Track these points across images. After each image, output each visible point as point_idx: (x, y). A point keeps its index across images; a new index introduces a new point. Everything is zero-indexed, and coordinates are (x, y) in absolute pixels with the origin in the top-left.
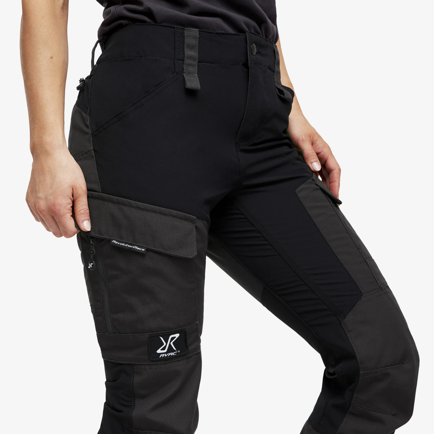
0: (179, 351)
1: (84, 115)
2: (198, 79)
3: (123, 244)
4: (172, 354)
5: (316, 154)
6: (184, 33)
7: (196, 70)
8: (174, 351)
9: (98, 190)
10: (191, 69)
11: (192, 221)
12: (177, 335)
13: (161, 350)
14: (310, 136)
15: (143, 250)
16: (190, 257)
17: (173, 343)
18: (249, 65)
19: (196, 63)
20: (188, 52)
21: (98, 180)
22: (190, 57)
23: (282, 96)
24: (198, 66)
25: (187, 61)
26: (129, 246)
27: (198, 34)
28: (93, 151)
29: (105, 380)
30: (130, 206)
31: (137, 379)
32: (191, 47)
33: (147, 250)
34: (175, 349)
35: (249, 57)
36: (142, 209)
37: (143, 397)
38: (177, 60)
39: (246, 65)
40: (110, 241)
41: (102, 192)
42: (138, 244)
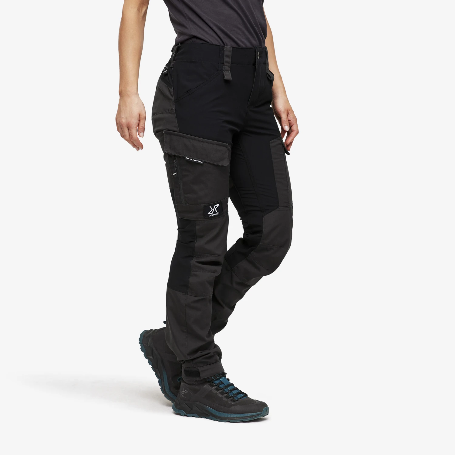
0: (219, 213)
1: (170, 89)
2: (230, 74)
3: (192, 160)
4: (216, 214)
5: (288, 121)
6: (224, 49)
7: (230, 69)
8: (216, 213)
9: (178, 131)
10: (227, 68)
11: (226, 147)
12: (218, 205)
13: (210, 213)
14: (287, 110)
15: (202, 162)
16: (226, 165)
17: (216, 209)
18: (256, 65)
19: (229, 65)
20: (227, 59)
21: (178, 126)
22: (227, 62)
23: (270, 78)
24: (231, 66)
25: (225, 64)
26: (194, 160)
27: (231, 49)
28: (174, 110)
29: (177, 228)
30: (195, 139)
31: (197, 227)
32: (228, 56)
33: (204, 162)
34: (217, 212)
35: (256, 60)
36: (201, 141)
37: (201, 237)
38: (221, 63)
39: (254, 64)
40: (185, 158)
41: (180, 132)
42: (199, 159)
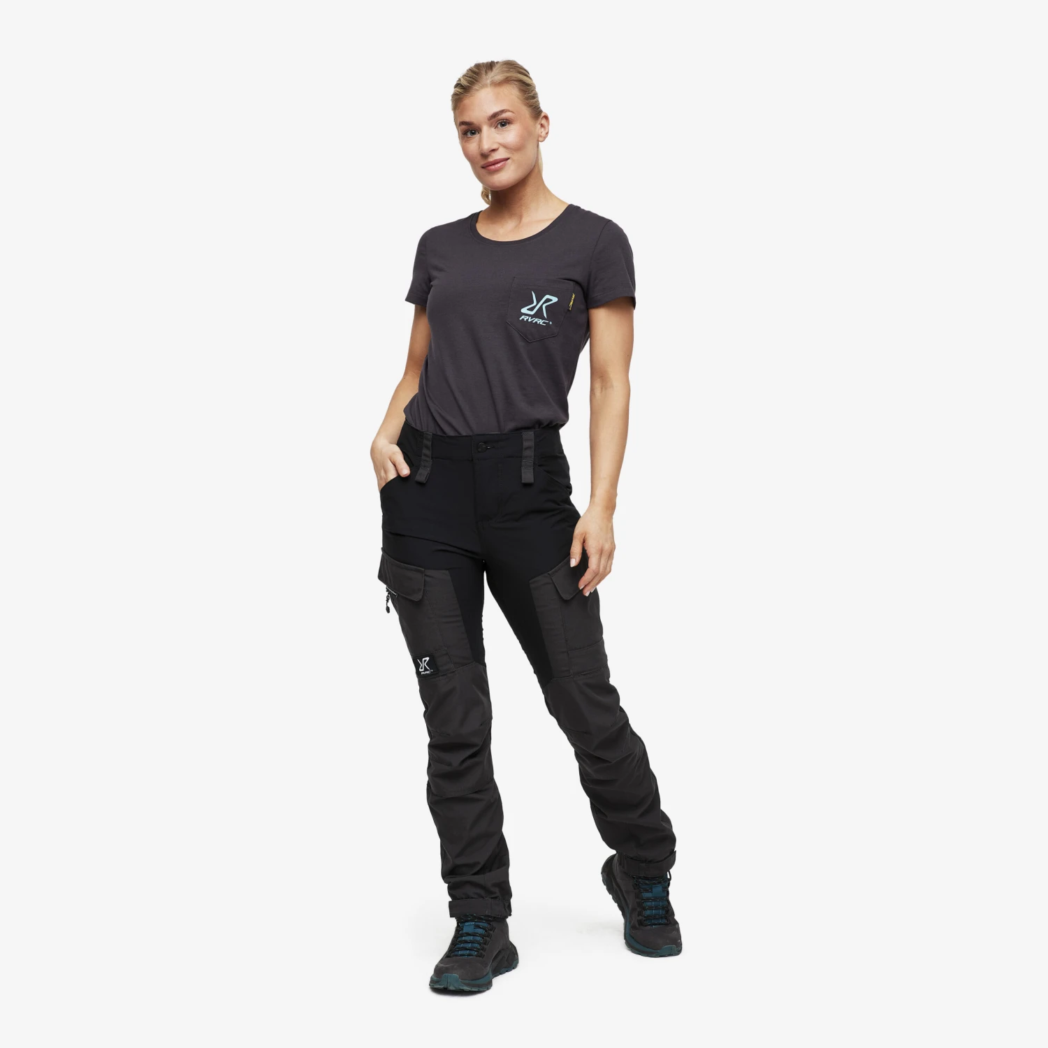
0: (432, 671)
7: (430, 465)
10: (425, 464)
13: (420, 669)
18: (474, 462)
19: (429, 459)
20: (425, 451)
22: (425, 455)
25: (423, 458)
27: (431, 437)
32: (427, 447)
